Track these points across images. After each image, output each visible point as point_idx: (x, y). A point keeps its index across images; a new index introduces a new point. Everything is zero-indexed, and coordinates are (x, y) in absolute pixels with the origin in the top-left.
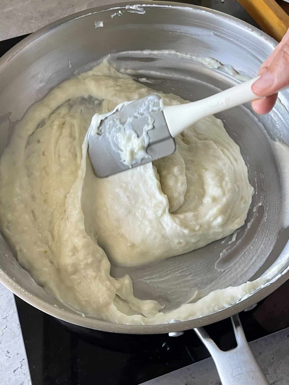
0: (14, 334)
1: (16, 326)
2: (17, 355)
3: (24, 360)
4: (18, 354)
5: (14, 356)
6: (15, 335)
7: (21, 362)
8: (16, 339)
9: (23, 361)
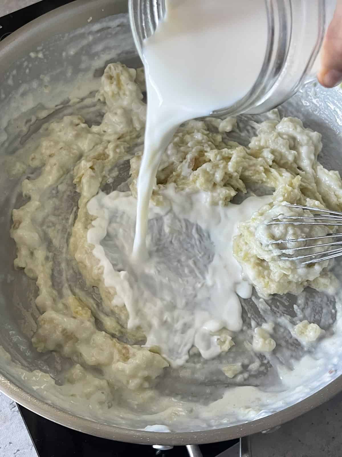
0: (5, 417)
1: (8, 405)
2: (10, 445)
3: (19, 450)
4: (10, 443)
5: (6, 446)
6: (6, 419)
7: (15, 453)
8: (8, 423)
9: (18, 452)
